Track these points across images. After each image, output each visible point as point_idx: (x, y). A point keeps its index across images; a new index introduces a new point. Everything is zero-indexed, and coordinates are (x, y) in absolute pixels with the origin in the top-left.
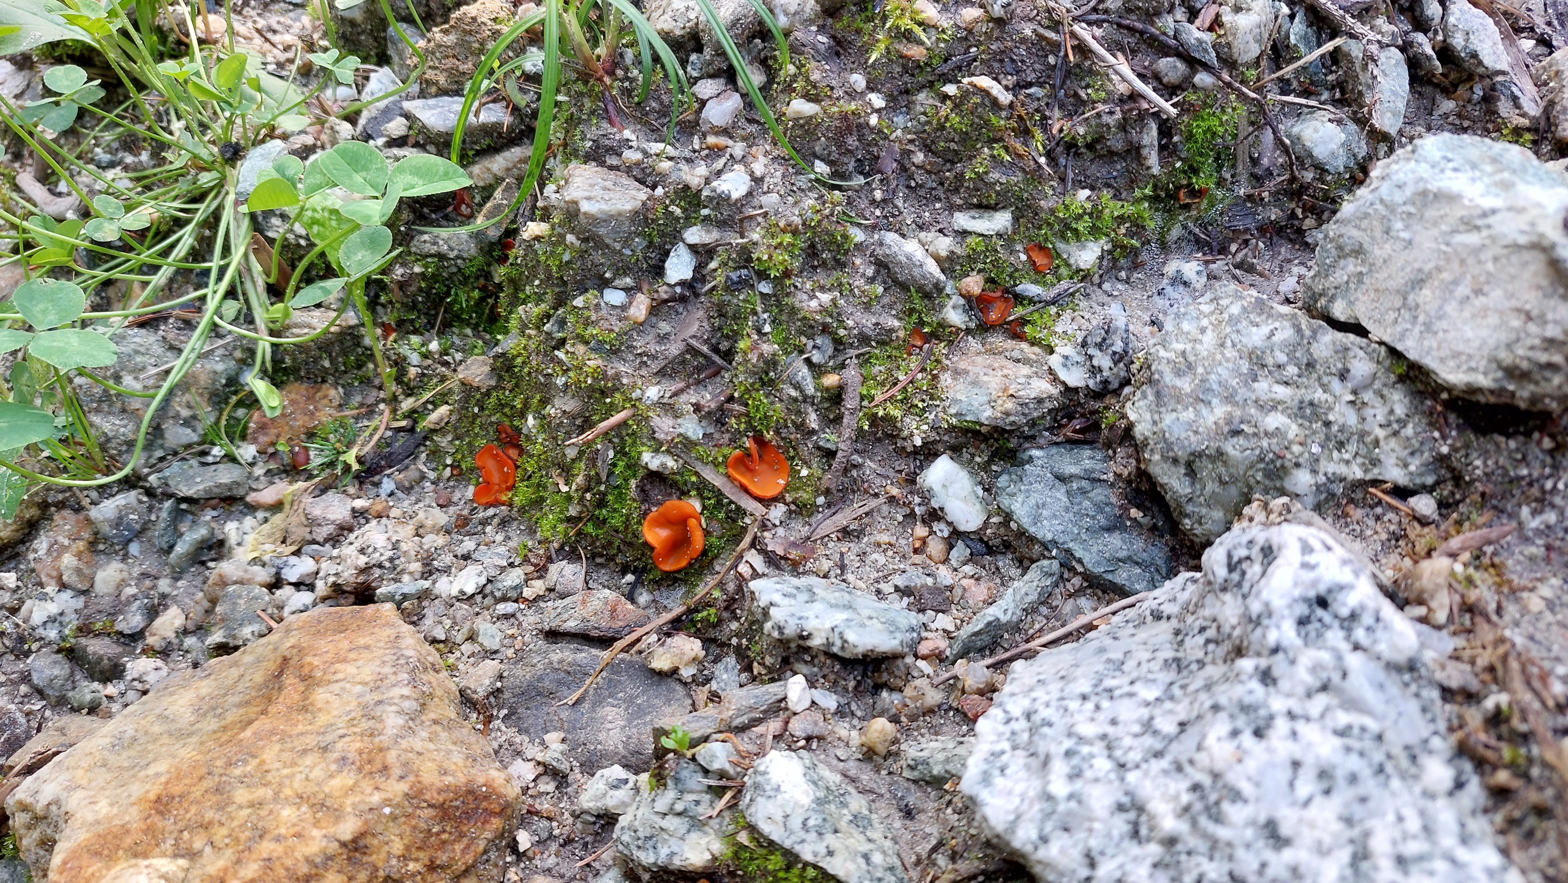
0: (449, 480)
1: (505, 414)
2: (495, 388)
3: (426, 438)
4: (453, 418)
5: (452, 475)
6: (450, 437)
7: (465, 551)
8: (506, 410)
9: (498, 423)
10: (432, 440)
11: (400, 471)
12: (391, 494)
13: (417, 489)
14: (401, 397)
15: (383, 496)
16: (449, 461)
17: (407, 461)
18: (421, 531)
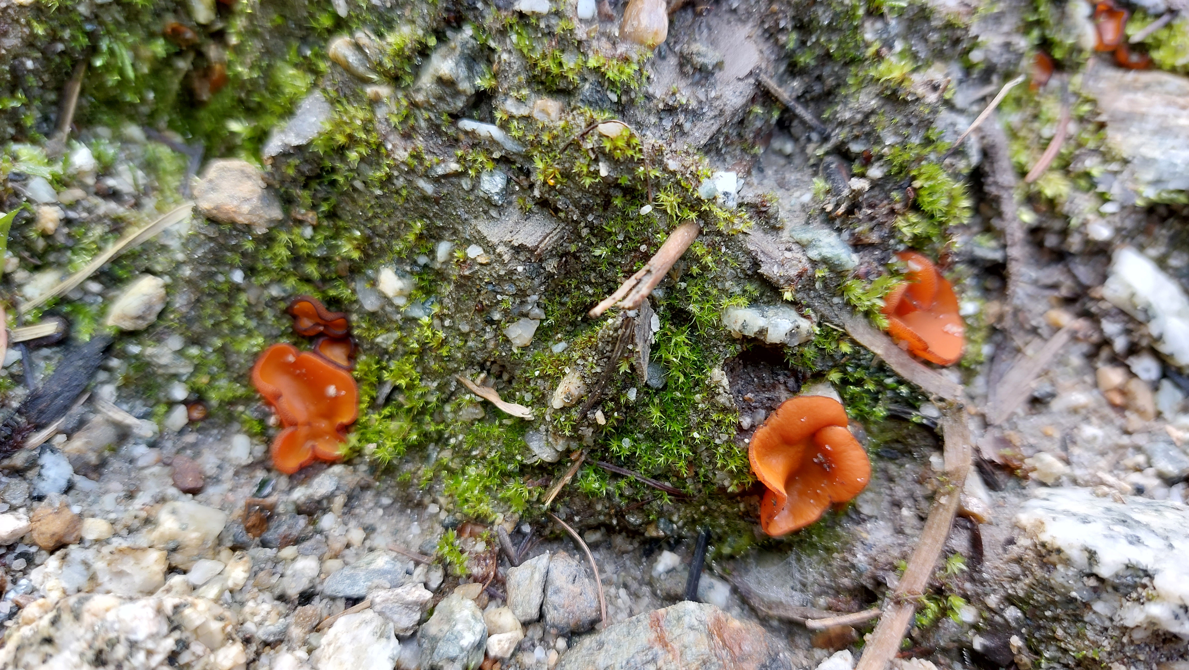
0: (181, 432)
1: (307, 280)
2: (280, 224)
3: (108, 350)
4: (180, 302)
5: (191, 422)
6: (175, 343)
7: (303, 585)
8: (312, 270)
9: (293, 299)
10: (124, 356)
11: (69, 435)
12: (69, 488)
13: (115, 464)
14: (20, 276)
15: (55, 498)
16: (180, 392)
17: (77, 409)
18: (178, 559)
